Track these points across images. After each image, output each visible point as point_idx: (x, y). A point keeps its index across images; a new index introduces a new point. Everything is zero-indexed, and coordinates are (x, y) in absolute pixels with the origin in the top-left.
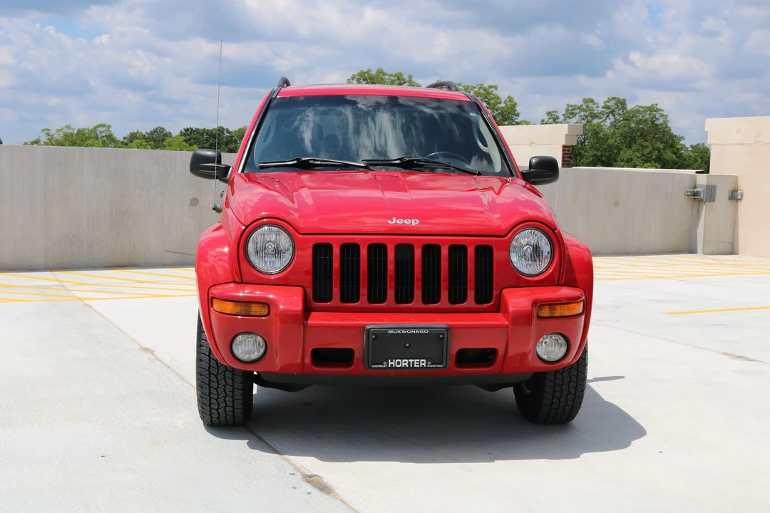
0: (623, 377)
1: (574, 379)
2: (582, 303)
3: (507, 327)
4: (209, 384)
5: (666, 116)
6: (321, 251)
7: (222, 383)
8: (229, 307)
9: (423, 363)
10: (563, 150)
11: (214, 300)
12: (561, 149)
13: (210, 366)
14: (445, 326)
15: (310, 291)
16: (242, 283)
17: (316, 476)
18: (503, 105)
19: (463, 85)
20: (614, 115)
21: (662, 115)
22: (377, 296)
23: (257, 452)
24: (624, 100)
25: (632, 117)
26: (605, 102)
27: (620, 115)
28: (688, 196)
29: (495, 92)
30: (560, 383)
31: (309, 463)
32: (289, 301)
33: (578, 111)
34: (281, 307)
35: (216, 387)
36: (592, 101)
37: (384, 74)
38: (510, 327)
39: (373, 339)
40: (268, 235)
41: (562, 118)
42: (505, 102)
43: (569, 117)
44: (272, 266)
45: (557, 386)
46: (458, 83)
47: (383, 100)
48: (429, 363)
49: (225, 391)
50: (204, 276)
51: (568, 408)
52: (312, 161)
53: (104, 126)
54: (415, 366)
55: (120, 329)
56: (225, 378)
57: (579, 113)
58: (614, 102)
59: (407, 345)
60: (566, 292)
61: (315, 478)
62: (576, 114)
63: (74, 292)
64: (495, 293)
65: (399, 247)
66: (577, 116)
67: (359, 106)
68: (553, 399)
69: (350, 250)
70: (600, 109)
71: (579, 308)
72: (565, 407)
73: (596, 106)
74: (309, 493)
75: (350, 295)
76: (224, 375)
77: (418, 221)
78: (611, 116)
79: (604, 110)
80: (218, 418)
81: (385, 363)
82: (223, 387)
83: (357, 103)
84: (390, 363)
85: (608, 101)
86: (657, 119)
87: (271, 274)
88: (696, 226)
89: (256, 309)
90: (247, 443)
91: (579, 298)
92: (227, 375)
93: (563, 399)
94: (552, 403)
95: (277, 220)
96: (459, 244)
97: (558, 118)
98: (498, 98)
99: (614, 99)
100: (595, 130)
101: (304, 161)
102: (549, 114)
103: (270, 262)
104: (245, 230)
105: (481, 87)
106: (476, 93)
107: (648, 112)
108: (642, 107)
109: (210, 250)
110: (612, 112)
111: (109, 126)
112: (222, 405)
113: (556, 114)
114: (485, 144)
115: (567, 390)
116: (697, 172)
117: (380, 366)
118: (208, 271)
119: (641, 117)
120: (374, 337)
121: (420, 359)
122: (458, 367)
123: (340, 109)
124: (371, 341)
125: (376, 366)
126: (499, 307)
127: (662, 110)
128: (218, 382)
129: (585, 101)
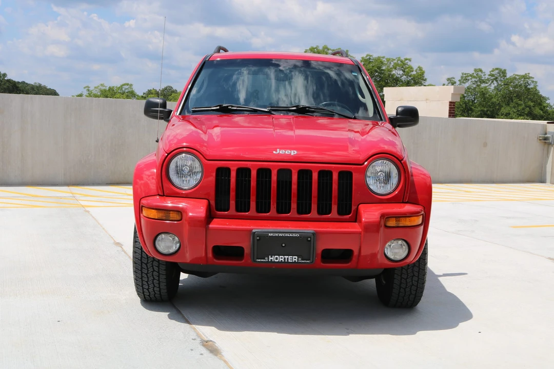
0: (467, 274)
1: (416, 274)
2: (421, 217)
3: (360, 233)
4: (141, 271)
5: (536, 82)
6: (222, 173)
7: (151, 270)
8: (153, 214)
9: (295, 259)
10: (450, 105)
11: (144, 209)
12: (448, 104)
13: (142, 257)
14: (312, 231)
15: (213, 203)
16: (164, 195)
17: (211, 341)
18: (414, 73)
19: (386, 58)
20: (497, 81)
21: (533, 82)
22: (263, 207)
23: (174, 321)
24: (505, 70)
25: (511, 83)
26: (490, 72)
27: (501, 81)
28: (540, 140)
29: (409, 63)
30: (405, 277)
31: (209, 332)
32: (196, 210)
33: (470, 77)
34: (190, 214)
35: (146, 272)
36: (481, 71)
37: (328, 49)
38: (363, 233)
39: (258, 240)
40: (184, 160)
41: (458, 83)
42: (416, 71)
43: (463, 82)
44: (188, 183)
45: (403, 279)
46: (383, 56)
47: (299, 64)
48: (300, 259)
49: (153, 275)
50: (139, 190)
51: (412, 297)
52: (230, 107)
53: (128, 84)
54: (289, 261)
55: (104, 229)
56: (152, 266)
57: (471, 79)
58: (497, 71)
59: (284, 245)
60: (408, 208)
61: (211, 343)
62: (468, 80)
63: (80, 201)
64: (354, 208)
65: (281, 171)
66: (470, 81)
67: (281, 68)
68: (400, 289)
69: (243, 173)
70: (487, 77)
71: (419, 220)
72: (410, 295)
73: (483, 74)
74: (202, 354)
75: (242, 207)
76: (152, 264)
77: (296, 152)
78: (495, 82)
79: (489, 77)
80: (149, 296)
81: (266, 258)
82: (151, 273)
83: (280, 66)
84: (270, 258)
85: (492, 71)
86: (529, 85)
87: (185, 190)
88: (546, 162)
89: (174, 216)
90: (169, 315)
91: (419, 212)
92: (154, 264)
93: (408, 290)
94: (400, 292)
95: (192, 150)
96: (326, 169)
97: (455, 83)
98: (412, 68)
99: (497, 69)
100: (482, 91)
101: (224, 107)
102: (448, 79)
103: (186, 181)
104: (167, 156)
105: (399, 59)
106: (395, 63)
107: (523, 79)
108: (517, 75)
109: (146, 170)
110: (496, 78)
111: (131, 85)
112: (151, 286)
113: (454, 80)
114: (363, 97)
115: (411, 283)
116: (548, 123)
117: (263, 260)
118: (142, 187)
119: (517, 83)
120: (258, 238)
121: (293, 256)
122: (323, 263)
123: (267, 70)
124: (256, 241)
125: (259, 260)
126: (356, 218)
127: (533, 78)
128: (148, 269)
129: (475, 70)
